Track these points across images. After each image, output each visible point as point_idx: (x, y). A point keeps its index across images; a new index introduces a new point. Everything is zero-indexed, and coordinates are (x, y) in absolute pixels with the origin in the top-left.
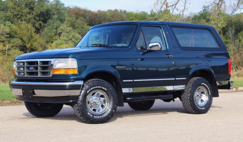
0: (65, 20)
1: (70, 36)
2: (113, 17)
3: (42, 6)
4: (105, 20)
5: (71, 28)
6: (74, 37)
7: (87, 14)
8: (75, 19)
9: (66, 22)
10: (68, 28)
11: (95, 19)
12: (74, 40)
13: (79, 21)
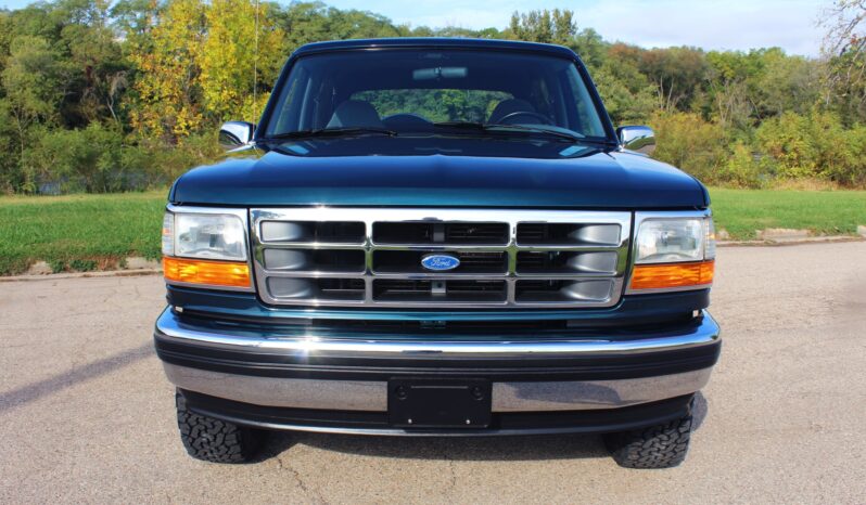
0: (601, 64)
1: (612, 92)
2: (682, 59)
3: (565, 41)
4: (668, 64)
5: (612, 78)
6: (616, 92)
7: (639, 53)
8: (619, 62)
9: (603, 67)
10: (608, 77)
11: (651, 62)
12: (617, 97)
13: (625, 65)
